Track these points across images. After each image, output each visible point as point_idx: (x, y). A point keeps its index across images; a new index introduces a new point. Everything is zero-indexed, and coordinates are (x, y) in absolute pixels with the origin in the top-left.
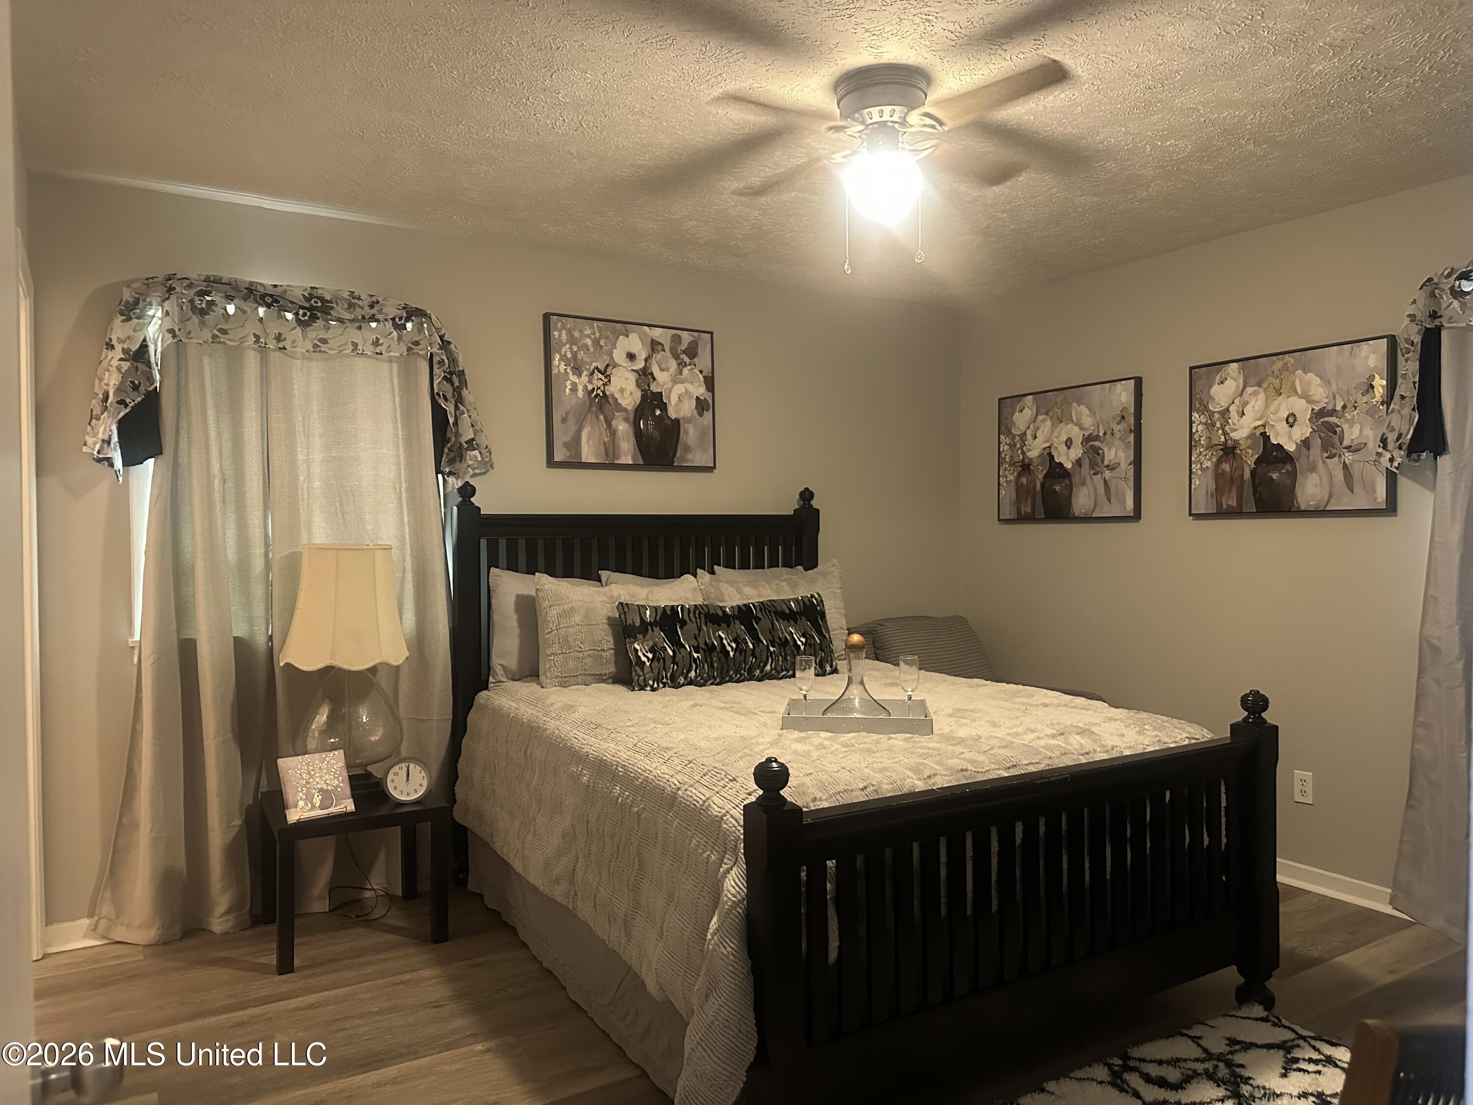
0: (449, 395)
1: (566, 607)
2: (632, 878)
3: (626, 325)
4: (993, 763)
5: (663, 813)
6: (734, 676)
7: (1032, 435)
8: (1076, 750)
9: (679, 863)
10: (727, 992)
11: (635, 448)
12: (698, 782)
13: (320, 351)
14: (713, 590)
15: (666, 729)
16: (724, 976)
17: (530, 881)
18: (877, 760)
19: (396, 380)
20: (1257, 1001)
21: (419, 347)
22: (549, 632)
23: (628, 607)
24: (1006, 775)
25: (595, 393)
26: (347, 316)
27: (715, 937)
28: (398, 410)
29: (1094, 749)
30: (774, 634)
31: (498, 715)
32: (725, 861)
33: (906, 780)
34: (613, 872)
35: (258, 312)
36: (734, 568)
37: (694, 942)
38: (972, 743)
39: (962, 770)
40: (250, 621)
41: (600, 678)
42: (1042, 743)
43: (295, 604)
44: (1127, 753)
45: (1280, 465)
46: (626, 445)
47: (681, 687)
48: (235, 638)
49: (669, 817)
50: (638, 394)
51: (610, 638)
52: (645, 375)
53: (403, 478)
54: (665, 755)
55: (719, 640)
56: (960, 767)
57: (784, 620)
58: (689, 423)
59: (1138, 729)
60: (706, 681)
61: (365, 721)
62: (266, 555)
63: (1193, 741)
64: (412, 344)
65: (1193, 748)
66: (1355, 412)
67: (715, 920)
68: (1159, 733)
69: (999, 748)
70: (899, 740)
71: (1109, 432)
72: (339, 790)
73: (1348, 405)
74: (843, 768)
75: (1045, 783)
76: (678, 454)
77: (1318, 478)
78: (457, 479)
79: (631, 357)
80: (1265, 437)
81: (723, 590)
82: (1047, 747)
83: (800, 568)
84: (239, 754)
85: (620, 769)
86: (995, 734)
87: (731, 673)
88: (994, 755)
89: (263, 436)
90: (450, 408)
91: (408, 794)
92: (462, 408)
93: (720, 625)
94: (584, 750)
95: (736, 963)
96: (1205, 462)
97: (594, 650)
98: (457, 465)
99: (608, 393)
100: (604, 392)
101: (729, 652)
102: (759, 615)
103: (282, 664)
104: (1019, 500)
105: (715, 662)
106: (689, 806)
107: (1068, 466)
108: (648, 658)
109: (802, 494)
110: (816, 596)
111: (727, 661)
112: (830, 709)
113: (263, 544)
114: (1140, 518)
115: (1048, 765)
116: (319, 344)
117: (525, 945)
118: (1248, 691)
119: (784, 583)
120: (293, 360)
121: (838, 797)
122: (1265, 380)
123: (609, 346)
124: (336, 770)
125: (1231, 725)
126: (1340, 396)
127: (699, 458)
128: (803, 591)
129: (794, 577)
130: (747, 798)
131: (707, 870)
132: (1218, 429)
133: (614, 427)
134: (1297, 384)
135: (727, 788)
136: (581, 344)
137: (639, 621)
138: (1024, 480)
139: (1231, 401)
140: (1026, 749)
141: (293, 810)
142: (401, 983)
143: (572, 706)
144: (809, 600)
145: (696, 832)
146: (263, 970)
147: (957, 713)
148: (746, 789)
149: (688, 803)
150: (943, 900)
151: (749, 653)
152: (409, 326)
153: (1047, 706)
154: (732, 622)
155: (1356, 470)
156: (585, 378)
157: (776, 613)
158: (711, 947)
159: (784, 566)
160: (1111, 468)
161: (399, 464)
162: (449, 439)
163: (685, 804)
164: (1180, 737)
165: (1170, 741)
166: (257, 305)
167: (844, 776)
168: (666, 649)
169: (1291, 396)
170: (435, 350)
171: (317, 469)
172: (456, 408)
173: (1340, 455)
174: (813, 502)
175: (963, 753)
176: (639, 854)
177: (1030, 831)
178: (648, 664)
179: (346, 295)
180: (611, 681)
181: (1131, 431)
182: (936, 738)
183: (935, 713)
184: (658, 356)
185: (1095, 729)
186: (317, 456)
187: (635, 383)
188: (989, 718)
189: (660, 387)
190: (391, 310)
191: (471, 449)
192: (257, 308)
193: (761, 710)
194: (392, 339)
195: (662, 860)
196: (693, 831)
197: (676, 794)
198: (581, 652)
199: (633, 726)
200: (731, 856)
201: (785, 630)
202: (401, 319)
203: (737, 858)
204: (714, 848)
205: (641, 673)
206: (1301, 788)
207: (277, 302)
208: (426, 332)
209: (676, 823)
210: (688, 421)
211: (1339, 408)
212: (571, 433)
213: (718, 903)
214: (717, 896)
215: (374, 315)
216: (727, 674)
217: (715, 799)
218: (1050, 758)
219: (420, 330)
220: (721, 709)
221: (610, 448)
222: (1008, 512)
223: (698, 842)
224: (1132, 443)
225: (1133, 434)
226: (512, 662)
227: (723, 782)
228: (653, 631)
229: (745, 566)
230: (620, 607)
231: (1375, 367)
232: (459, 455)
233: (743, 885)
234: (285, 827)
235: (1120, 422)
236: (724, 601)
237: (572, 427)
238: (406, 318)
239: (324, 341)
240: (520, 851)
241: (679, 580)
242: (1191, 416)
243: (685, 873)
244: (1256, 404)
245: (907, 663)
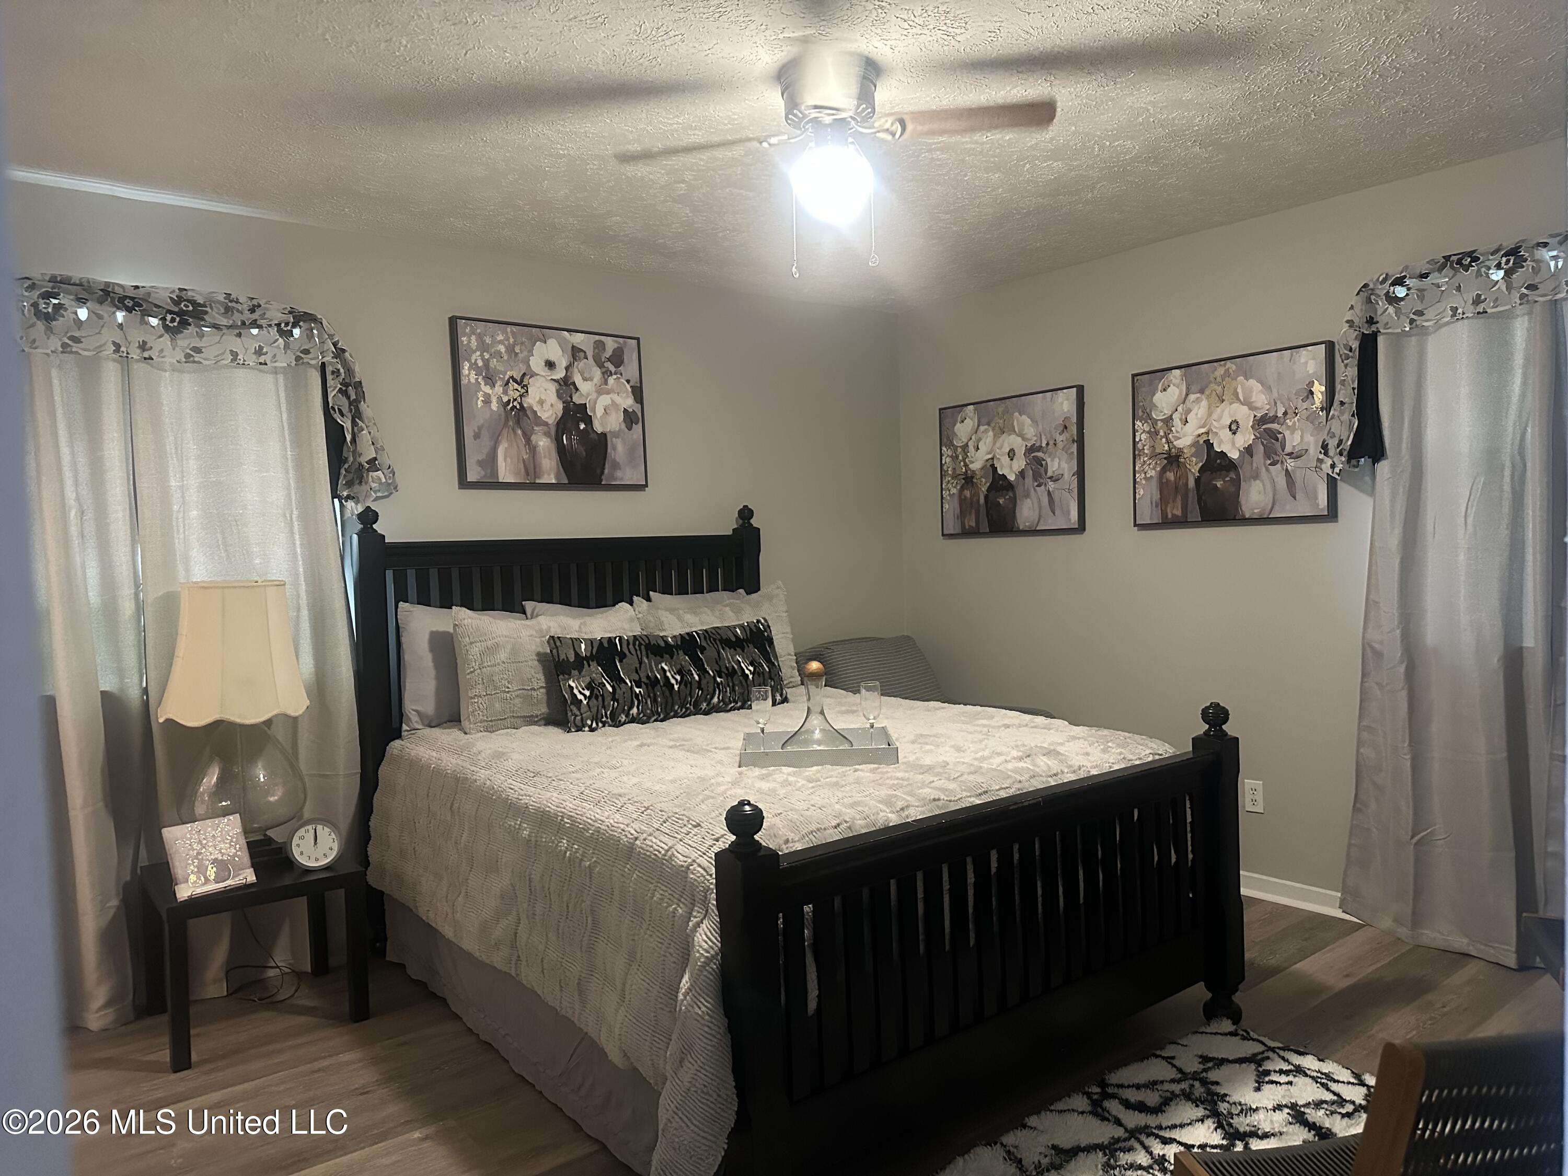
0: (345, 410)
1: (489, 643)
2: (586, 939)
3: (543, 330)
4: (965, 790)
5: (619, 867)
6: (679, 711)
7: (974, 447)
8: (1044, 772)
9: (640, 919)
10: (704, 1055)
11: (558, 464)
12: (658, 830)
13: (194, 362)
14: (651, 619)
15: (614, 774)
16: (700, 1039)
17: (463, 947)
18: (847, 795)
19: (282, 394)
20: (1224, 1016)
21: (310, 356)
22: (472, 672)
23: (561, 641)
24: (979, 802)
25: (511, 405)
26: (224, 321)
27: (688, 997)
28: (286, 428)
29: (1061, 771)
30: (720, 663)
31: (415, 766)
32: (695, 914)
33: (878, 814)
34: (563, 933)
35: (115, 318)
36: (671, 594)
37: (661, 1003)
38: (940, 770)
39: (934, 800)
40: (120, 672)
41: (531, 721)
42: (1010, 766)
43: (174, 651)
44: (1094, 772)
45: (1224, 473)
46: (548, 461)
47: (622, 725)
48: (102, 692)
49: (626, 870)
50: (560, 406)
51: (542, 678)
52: (566, 385)
53: (294, 503)
54: (617, 802)
55: (662, 673)
56: (932, 797)
57: (730, 649)
58: (617, 437)
59: (1102, 747)
60: (649, 718)
61: (262, 780)
62: (136, 595)
63: (1157, 757)
64: (301, 352)
65: (1157, 765)
66: (1296, 419)
67: (686, 978)
68: (1123, 750)
69: (969, 773)
70: (865, 772)
71: (1051, 443)
72: (237, 859)
73: (1289, 411)
74: (813, 806)
75: (1019, 808)
76: (606, 471)
77: (1261, 485)
78: (356, 504)
79: (550, 365)
80: (1209, 445)
81: (663, 619)
82: (1016, 771)
83: (741, 591)
84: (112, 824)
85: (565, 820)
86: (962, 760)
87: (677, 707)
88: (964, 782)
89: (127, 459)
90: (347, 424)
91: (317, 860)
92: (360, 423)
93: (662, 657)
94: (522, 802)
95: (712, 1023)
96: (1149, 472)
97: (523, 689)
98: (356, 488)
99: (525, 405)
100: (521, 404)
101: (673, 685)
102: (704, 644)
103: (161, 720)
104: (963, 514)
105: (659, 696)
106: (650, 856)
107: (1012, 477)
108: (585, 695)
109: (741, 512)
110: (763, 621)
111: (671, 694)
112: (788, 743)
113: (132, 583)
114: (1084, 529)
115: (1019, 790)
116: (192, 353)
117: (456, 1017)
118: (1209, 704)
119: (728, 609)
120: (161, 372)
121: (811, 836)
122: (1207, 386)
123: (525, 353)
124: (232, 837)
125: (1193, 739)
126: (1282, 403)
127: (629, 476)
128: (748, 617)
129: (738, 601)
130: (715, 844)
131: (673, 925)
132: (1162, 437)
133: (534, 442)
134: (1239, 390)
135: (691, 835)
136: (493, 350)
137: (573, 656)
138: (967, 493)
139: (1175, 408)
140: (995, 773)
141: (183, 885)
142: (319, 1070)
143: (504, 754)
144: (755, 626)
145: (659, 885)
146: (154, 1068)
147: (919, 739)
148: (713, 835)
149: (648, 853)
150: (921, 937)
151: (695, 685)
152: (297, 332)
153: (1008, 727)
154: (676, 653)
155: (1298, 477)
156: (499, 389)
157: (721, 641)
158: (683, 1008)
159: (724, 590)
160: (1055, 479)
161: (288, 488)
162: (346, 458)
163: (645, 854)
164: (1144, 754)
165: (1134, 758)
166: (115, 309)
167: (814, 813)
168: (605, 685)
169: (1234, 403)
170: (328, 358)
171: (193, 495)
172: (354, 423)
173: (1282, 462)
174: (752, 521)
175: (933, 781)
176: (592, 911)
177: (1006, 857)
178: (585, 702)
179: (221, 298)
180: (543, 722)
181: (1073, 441)
182: (902, 767)
183: (897, 739)
184: (581, 364)
185: (1061, 749)
186: (193, 482)
187: (555, 394)
188: (953, 743)
189: (584, 398)
190: (276, 315)
191: (374, 469)
192: (114, 313)
193: (714, 746)
194: (278, 347)
195: (620, 917)
196: (655, 884)
197: (634, 844)
198: (508, 692)
199: (576, 772)
200: (701, 908)
201: (732, 658)
202: (287, 324)
203: (707, 910)
204: (680, 901)
205: (578, 713)
206: (1252, 797)
207: (140, 305)
208: (317, 340)
209: (635, 876)
210: (617, 435)
211: (1280, 414)
212: (485, 451)
213: (688, 959)
214: (687, 952)
215: (256, 320)
216: (672, 709)
217: (679, 847)
218: (1020, 782)
219: (310, 337)
220: (671, 747)
221: (531, 467)
222: (952, 526)
223: (661, 895)
224: (1075, 453)
225: (1076, 444)
226: (429, 707)
227: (685, 828)
228: (589, 666)
229: (682, 591)
230: (552, 641)
231: (1314, 373)
232: (359, 475)
233: (716, 939)
234: (174, 905)
235: (1063, 431)
236: (664, 630)
237: (486, 442)
238: (293, 323)
239: (198, 350)
240: (450, 916)
241: (614, 609)
242: (1134, 425)
243: (648, 929)
244: (1199, 411)
245: (868, 689)
